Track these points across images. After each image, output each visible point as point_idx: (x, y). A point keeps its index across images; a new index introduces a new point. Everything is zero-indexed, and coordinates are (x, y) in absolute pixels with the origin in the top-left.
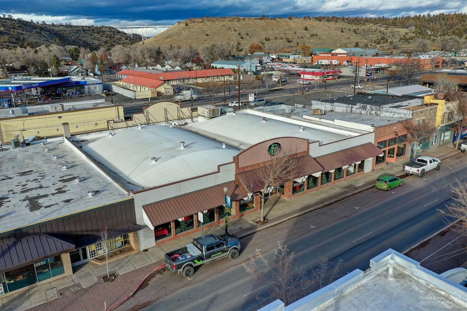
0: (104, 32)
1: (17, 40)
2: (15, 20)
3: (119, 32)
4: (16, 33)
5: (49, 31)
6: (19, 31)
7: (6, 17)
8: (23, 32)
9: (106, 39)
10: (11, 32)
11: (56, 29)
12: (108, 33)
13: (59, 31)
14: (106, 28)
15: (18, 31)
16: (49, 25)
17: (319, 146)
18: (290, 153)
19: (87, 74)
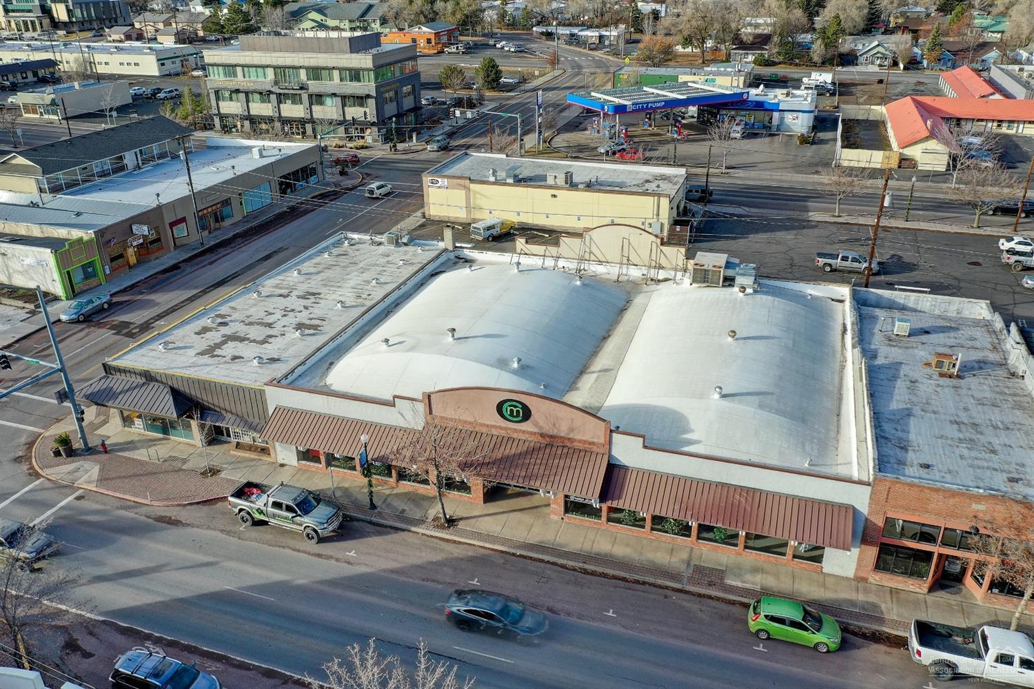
17: (645, 447)
18: (554, 432)
19: (895, 64)
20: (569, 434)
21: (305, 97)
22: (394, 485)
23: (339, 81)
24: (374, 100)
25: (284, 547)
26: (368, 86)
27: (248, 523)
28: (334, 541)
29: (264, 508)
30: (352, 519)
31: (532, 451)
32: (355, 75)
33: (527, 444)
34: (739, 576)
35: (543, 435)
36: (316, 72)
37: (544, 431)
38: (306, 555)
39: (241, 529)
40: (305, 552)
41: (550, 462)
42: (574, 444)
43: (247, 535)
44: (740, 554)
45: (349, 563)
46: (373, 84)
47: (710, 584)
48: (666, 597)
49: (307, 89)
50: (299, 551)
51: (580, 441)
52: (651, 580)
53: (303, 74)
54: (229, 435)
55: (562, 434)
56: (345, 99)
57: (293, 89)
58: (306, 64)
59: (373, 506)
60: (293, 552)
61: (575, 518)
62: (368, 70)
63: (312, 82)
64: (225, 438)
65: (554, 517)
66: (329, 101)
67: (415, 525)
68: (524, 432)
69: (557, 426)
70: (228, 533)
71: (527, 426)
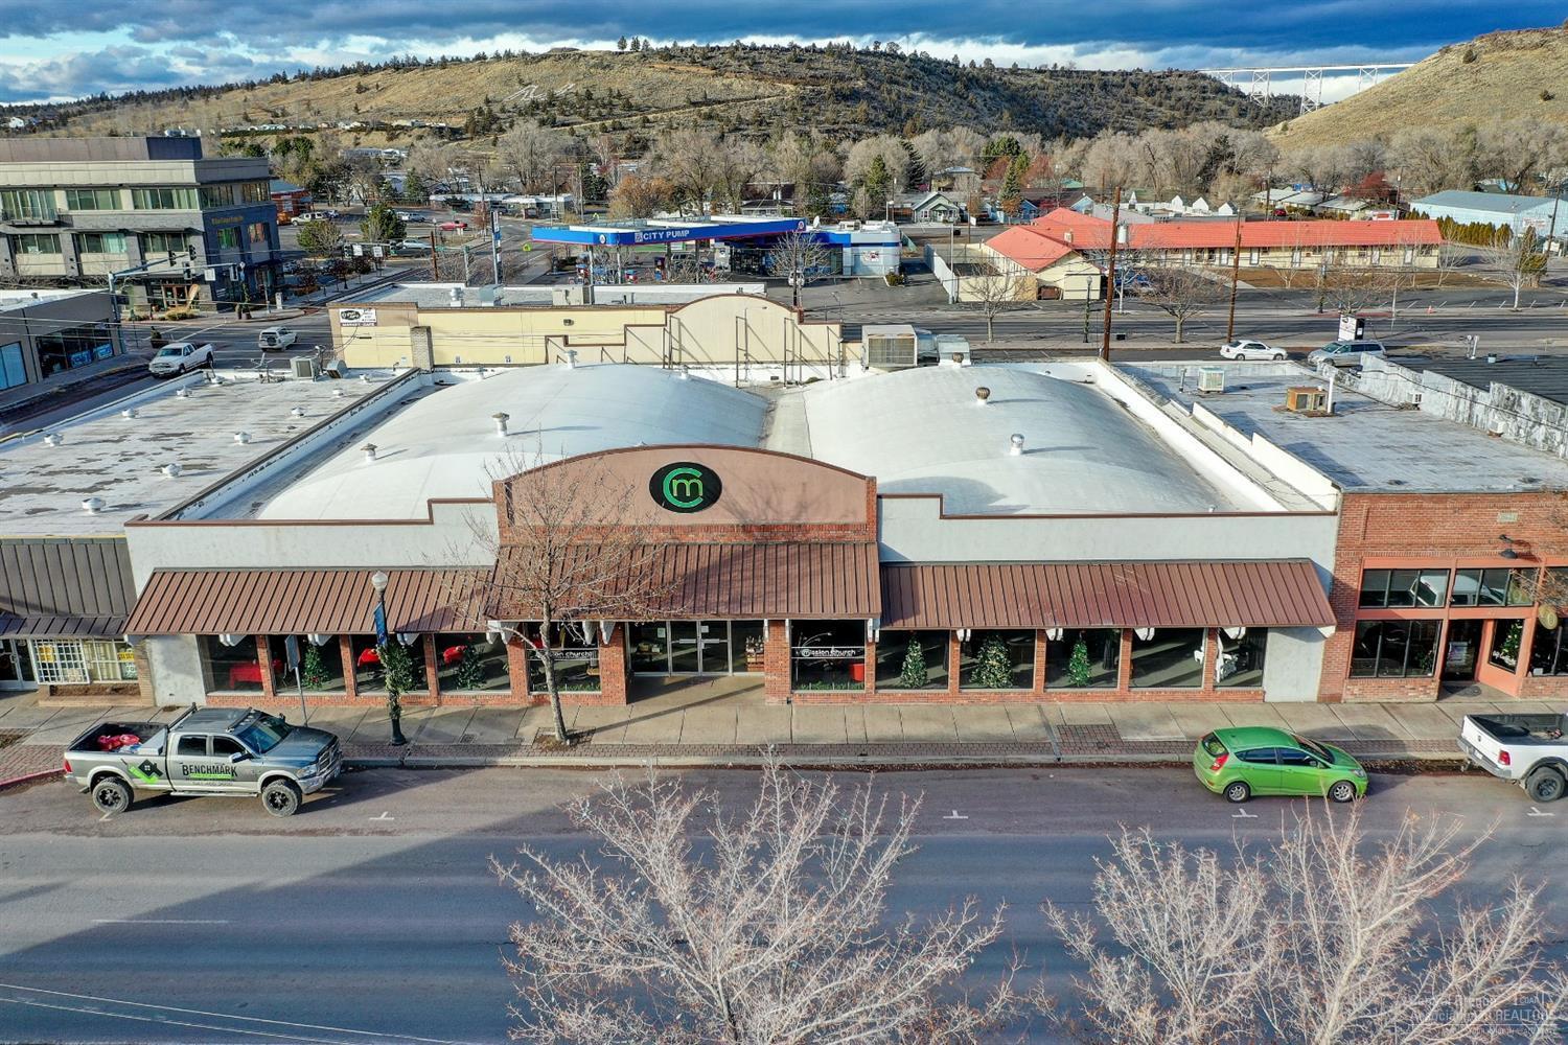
0: (1169, 90)
1: (890, 115)
2: (902, 58)
3: (1222, 90)
4: (894, 97)
5: (995, 89)
6: (903, 90)
7: (883, 47)
8: (916, 93)
9: (1169, 113)
10: (882, 92)
11: (1021, 82)
12: (1183, 93)
13: (1026, 89)
14: (1180, 76)
15: (901, 88)
16: (1003, 72)
17: (943, 517)
18: (770, 518)
19: (964, 220)
20: (798, 516)
21: (66, 237)
22: (433, 702)
23: (131, 208)
24: (201, 238)
25: (219, 832)
26: (188, 213)
27: (119, 806)
28: (335, 805)
29: (159, 761)
30: (359, 767)
31: (730, 560)
32: (163, 195)
33: (716, 552)
34: (1142, 728)
35: (746, 529)
36: (84, 195)
37: (750, 520)
38: (279, 837)
39: (103, 819)
40: (273, 832)
41: (771, 571)
42: (812, 534)
43: (121, 827)
44: (1124, 700)
45: (383, 833)
46: (197, 210)
47: (1101, 746)
48: (1036, 777)
49: (71, 225)
50: (257, 833)
51: (820, 527)
52: (998, 758)
53: (60, 201)
54: (29, 677)
55: (786, 520)
56: (145, 238)
57: (41, 225)
58: (67, 180)
59: (400, 739)
60: (244, 837)
61: (812, 694)
62: (188, 187)
63: (79, 212)
64: (19, 683)
65: (773, 701)
66: (112, 243)
67: (503, 754)
68: (708, 528)
69: (774, 502)
70: (73, 831)
71: (715, 515)
